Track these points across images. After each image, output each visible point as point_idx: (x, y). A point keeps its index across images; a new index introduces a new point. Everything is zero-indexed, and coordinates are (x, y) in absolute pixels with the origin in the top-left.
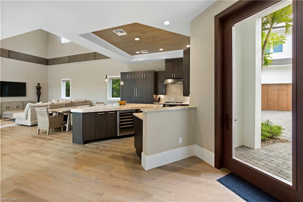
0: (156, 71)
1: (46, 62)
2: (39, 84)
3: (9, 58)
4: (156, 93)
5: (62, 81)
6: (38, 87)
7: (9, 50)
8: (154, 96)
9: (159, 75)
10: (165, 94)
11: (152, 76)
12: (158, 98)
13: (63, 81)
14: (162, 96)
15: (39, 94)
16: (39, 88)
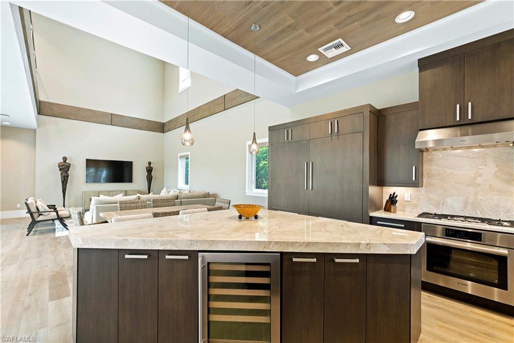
0: (378, 108)
1: (162, 128)
2: (150, 163)
3: (111, 125)
4: (380, 181)
5: (179, 157)
6: (148, 168)
7: (112, 114)
8: (373, 190)
9: (391, 119)
10: (416, 184)
11: (365, 125)
12: (386, 198)
13: (181, 157)
14: (403, 193)
15: (150, 179)
16: (149, 170)
